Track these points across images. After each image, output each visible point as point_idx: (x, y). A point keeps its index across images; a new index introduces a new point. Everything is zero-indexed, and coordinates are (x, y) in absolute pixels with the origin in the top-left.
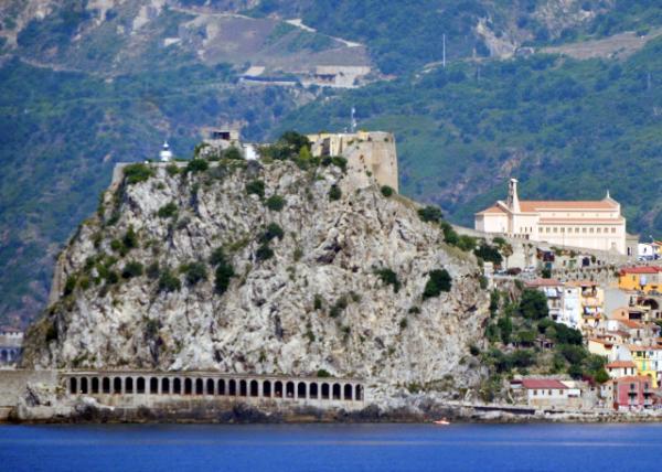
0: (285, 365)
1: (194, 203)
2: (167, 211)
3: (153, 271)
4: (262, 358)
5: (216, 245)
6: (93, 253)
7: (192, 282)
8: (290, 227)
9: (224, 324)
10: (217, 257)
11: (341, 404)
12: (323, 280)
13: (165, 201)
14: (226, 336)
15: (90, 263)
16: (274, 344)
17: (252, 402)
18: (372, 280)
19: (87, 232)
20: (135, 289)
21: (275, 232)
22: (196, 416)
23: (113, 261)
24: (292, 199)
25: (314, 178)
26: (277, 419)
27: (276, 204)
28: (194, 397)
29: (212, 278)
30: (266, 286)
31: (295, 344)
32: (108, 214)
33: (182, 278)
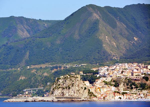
0: (75, 96)
1: (65, 81)
2: (63, 82)
3: (62, 87)
4: (73, 95)
5: (68, 85)
6: (55, 86)
7: (66, 88)
8: (74, 83)
9: (69, 92)
10: (68, 86)
11: (80, 99)
12: (77, 88)
13: (62, 81)
14: (70, 93)
15: (55, 87)
16: (74, 94)
17: (73, 99)
18: (81, 88)
19: (55, 84)
20: (60, 89)
21: (73, 84)
22: (68, 101)
23: (58, 87)
24: (74, 81)
25: (76, 79)
26: (75, 101)
27: (73, 81)
28: (68, 99)
29: (68, 88)
30: (73, 89)
31: (76, 94)
32: (56, 82)
33: (65, 88)
